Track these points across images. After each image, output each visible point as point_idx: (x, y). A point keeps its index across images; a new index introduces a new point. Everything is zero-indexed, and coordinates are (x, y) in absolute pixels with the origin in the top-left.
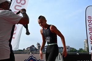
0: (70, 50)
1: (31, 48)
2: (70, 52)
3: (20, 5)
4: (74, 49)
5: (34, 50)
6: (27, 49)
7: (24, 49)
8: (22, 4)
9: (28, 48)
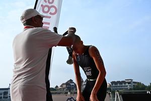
0: (134, 86)
1: (67, 84)
2: (134, 89)
3: (48, 15)
4: (140, 83)
5: (73, 88)
6: (61, 86)
7: (57, 87)
8: (51, 13)
9: (63, 84)
